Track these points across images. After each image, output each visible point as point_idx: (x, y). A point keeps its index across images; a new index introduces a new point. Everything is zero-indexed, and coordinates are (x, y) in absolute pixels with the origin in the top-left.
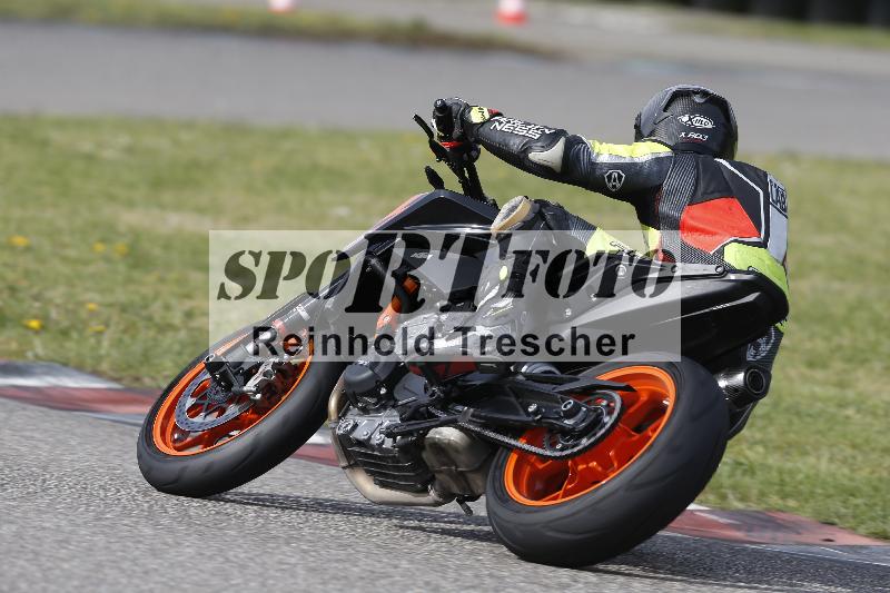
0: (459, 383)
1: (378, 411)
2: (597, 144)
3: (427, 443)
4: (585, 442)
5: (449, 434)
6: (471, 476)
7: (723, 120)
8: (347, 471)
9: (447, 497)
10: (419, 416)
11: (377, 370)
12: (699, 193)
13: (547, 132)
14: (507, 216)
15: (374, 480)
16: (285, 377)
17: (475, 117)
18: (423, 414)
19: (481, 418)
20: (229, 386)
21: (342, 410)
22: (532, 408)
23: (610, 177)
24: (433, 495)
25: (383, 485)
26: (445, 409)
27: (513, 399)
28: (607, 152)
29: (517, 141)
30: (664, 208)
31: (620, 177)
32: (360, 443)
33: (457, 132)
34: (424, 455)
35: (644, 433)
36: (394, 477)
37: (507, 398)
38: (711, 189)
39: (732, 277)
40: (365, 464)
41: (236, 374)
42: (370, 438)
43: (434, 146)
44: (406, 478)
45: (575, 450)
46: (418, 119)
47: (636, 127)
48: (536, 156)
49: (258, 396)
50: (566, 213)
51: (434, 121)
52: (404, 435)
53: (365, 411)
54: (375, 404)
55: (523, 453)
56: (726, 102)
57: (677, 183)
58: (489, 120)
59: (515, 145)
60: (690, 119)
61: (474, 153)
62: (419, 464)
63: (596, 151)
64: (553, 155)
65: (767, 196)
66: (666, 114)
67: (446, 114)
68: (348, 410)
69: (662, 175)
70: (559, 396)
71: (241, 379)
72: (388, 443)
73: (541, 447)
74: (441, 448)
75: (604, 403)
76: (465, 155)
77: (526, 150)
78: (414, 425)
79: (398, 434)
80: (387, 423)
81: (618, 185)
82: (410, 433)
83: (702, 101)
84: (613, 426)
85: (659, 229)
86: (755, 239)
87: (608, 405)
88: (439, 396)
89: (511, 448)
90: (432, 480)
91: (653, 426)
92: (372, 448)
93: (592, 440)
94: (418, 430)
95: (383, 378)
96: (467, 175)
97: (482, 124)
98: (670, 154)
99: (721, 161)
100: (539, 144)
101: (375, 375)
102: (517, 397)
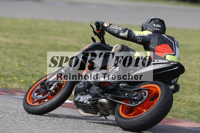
0: (106, 88)
1: (85, 95)
2: (135, 31)
3: (98, 103)
4: (140, 102)
5: (104, 100)
6: (108, 110)
7: (163, 25)
8: (76, 109)
9: (102, 115)
10: (96, 96)
11: (85, 85)
12: (159, 43)
13: (124, 29)
14: (116, 49)
15: (84, 111)
16: (59, 87)
17: (106, 25)
18: (97, 96)
19: (112, 97)
20: (46, 89)
21: (76, 95)
22: (126, 95)
23: (138, 39)
24: (99, 115)
25: (86, 112)
26: (103, 95)
27: (120, 92)
28: (138, 33)
29: (117, 31)
30: (151, 46)
31: (141, 39)
32: (81, 102)
33: (101, 29)
34: (97, 105)
35: (153, 101)
36: (89, 110)
37: (118, 92)
38: (162, 42)
39: (172, 63)
40: (82, 107)
41: (48, 86)
42: (84, 101)
43: (94, 32)
44: (92, 111)
45: (138, 104)
46: (91, 25)
47: (142, 27)
48: (121, 34)
49: (54, 91)
50: (129, 48)
51: (95, 26)
52: (92, 101)
53: (82, 95)
54: (85, 93)
55: (123, 105)
56: (163, 21)
57: (154, 41)
58: (109, 26)
59: (116, 32)
60: (156, 25)
61: (104, 34)
62: (96, 107)
63: (135, 33)
64: (125, 34)
65: (175, 43)
66: (150, 24)
67: (98, 24)
68: (77, 95)
69: (150, 39)
70: (132, 92)
71: (49, 87)
72: (88, 103)
73: (129, 104)
74: (102, 104)
75: (143, 93)
76: (102, 34)
77: (119, 33)
78: (95, 98)
79: (91, 101)
80: (88, 98)
81: (140, 41)
82: (94, 100)
83: (158, 21)
84: (146, 98)
85: (150, 51)
86: (173, 54)
87: (144, 94)
88: (101, 92)
89: (120, 104)
90: (99, 111)
91: (155, 100)
92: (84, 104)
93: (142, 102)
94: (97, 100)
95: (87, 87)
96: (102, 39)
97: (108, 27)
98: (152, 34)
99: (163, 35)
100: (122, 32)
101: (85, 86)
102: (121, 92)
